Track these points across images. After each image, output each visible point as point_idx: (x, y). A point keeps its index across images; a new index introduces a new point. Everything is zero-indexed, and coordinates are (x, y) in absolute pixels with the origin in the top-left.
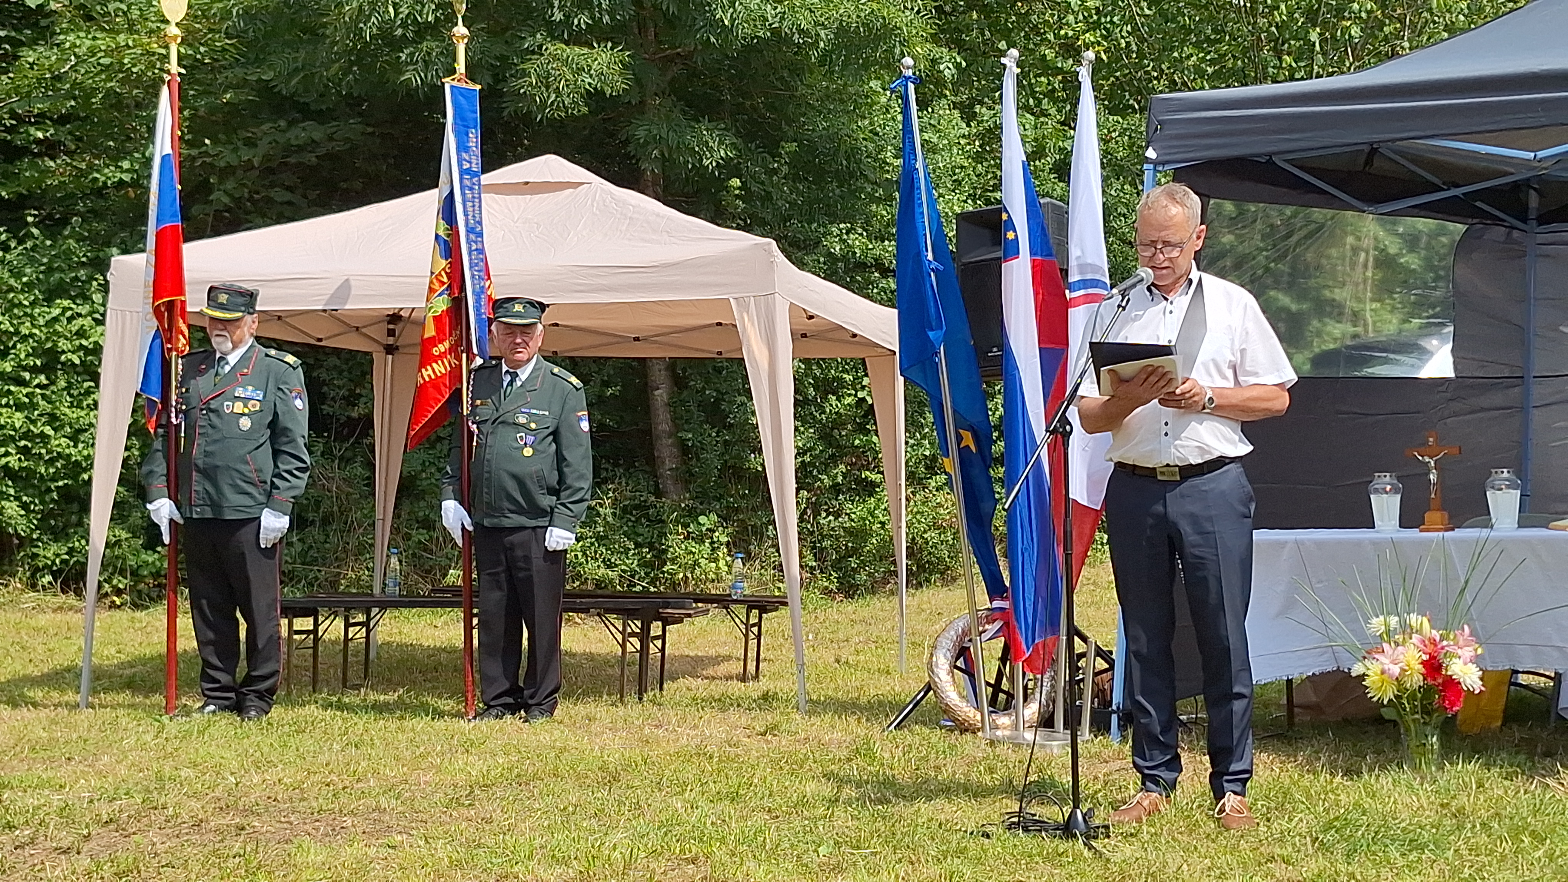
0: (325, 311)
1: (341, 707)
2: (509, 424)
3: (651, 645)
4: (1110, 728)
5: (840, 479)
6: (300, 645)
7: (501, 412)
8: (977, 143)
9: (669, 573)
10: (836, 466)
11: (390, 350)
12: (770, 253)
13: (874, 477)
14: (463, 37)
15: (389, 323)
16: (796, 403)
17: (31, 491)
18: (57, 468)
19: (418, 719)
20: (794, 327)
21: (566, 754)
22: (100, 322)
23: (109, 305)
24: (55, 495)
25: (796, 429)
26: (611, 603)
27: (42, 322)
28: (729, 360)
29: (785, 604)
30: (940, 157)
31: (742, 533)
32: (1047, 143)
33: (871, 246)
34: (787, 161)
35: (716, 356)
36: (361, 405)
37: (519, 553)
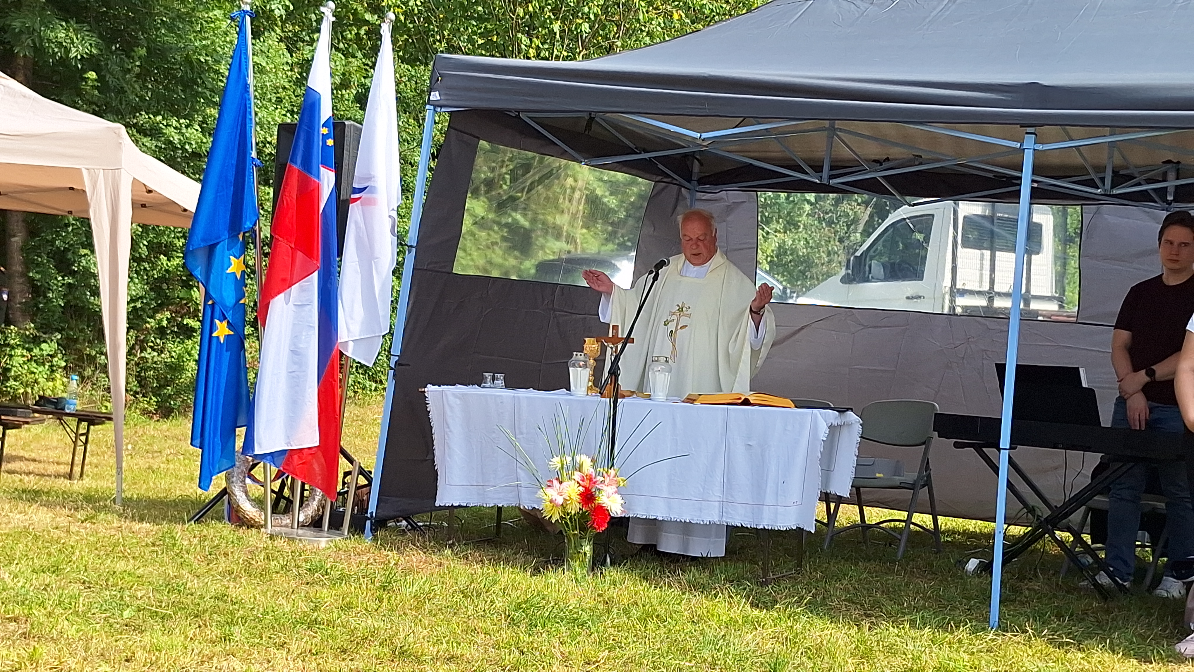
4: (364, 531)
5: (165, 323)
9: (11, 388)
10: (163, 313)
12: (119, 136)
13: (194, 324)
16: (133, 259)
20: (134, 198)
25: (131, 279)
29: (110, 419)
30: (267, 78)
31: (77, 360)
32: (352, 78)
33: (205, 140)
34: (138, 63)
35: (67, 214)
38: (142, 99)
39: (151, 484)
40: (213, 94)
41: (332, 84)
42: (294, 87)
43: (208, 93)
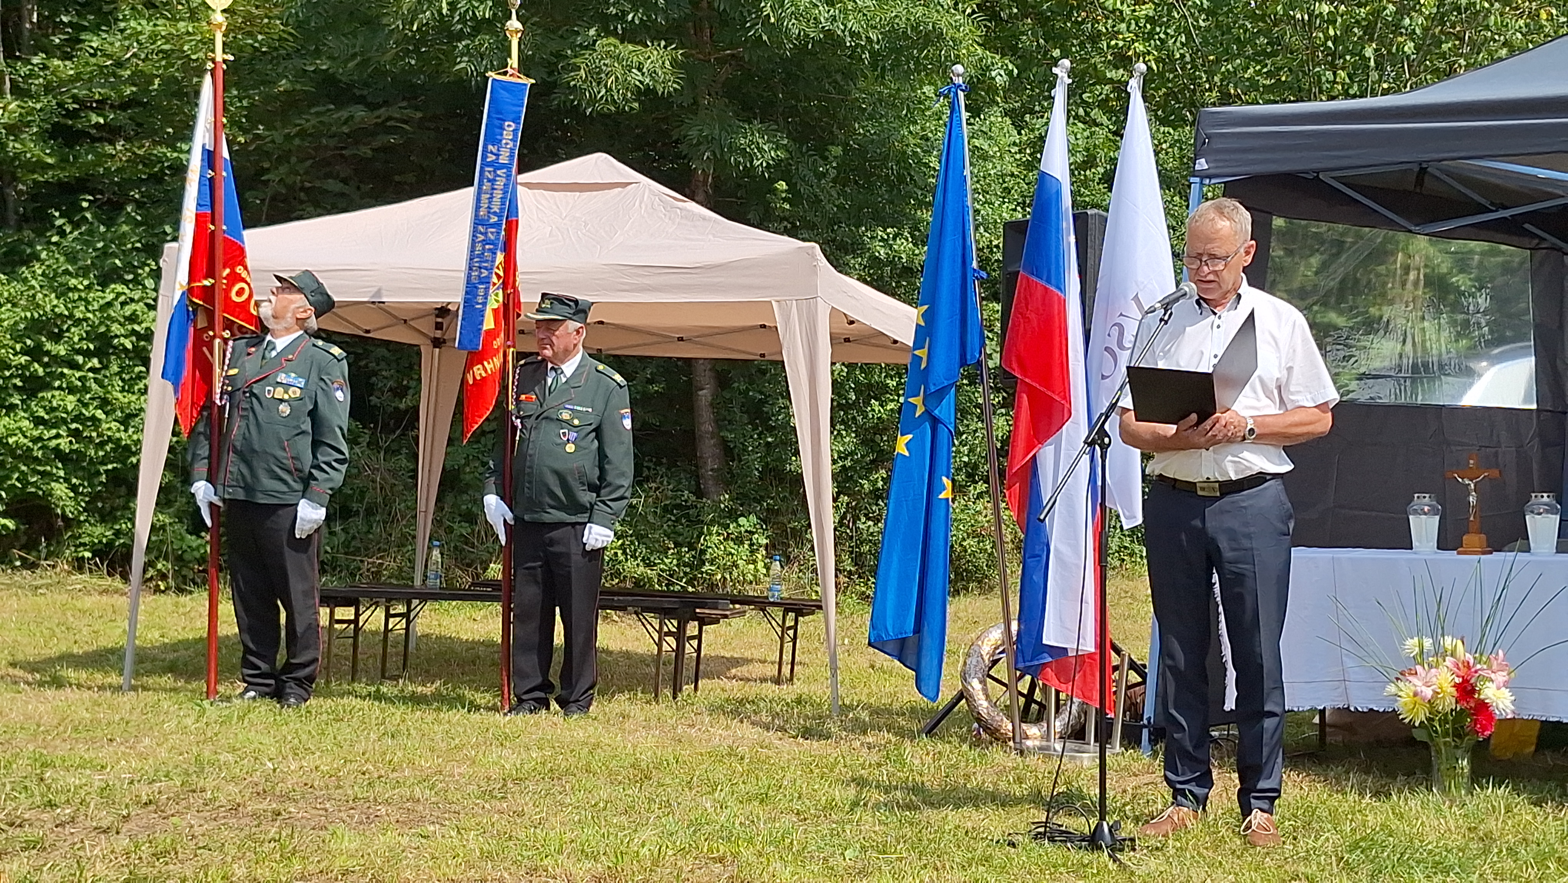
0: (373, 303)
1: (378, 697)
2: (552, 419)
3: (687, 645)
4: (1140, 742)
5: (880, 484)
6: (341, 635)
7: (545, 407)
8: (1026, 151)
9: (707, 574)
11: (437, 343)
12: (814, 257)
14: (517, 31)
15: (437, 316)
16: (836, 406)
17: (80, 474)
18: (106, 452)
19: (454, 711)
20: (834, 332)
21: (599, 750)
22: (152, 307)
23: (161, 291)
24: (103, 478)
26: (649, 601)
27: (96, 307)
28: (770, 362)
29: (821, 608)
30: (991, 164)
31: (781, 536)
32: (1098, 153)
33: (917, 252)
34: (834, 165)
35: (760, 358)
36: (409, 397)
37: (556, 549)
41: (1070, 165)
42: (1024, 172)
43: (919, 192)
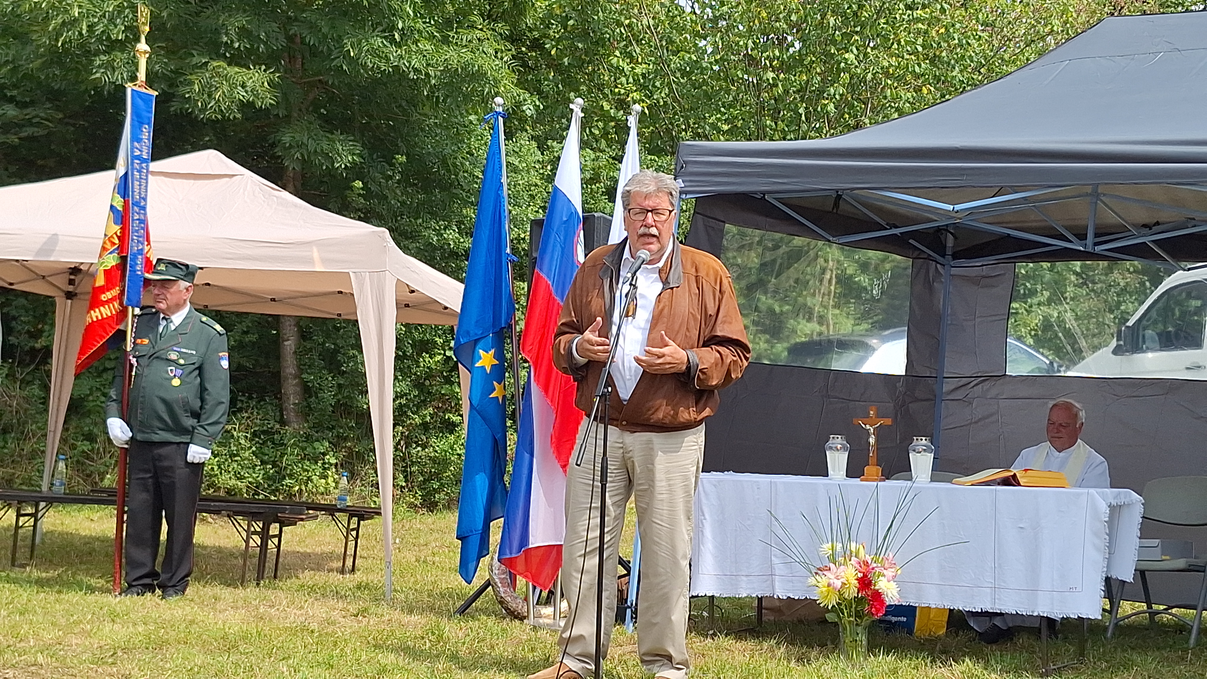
0: (17, 260)
1: (9, 581)
2: (162, 359)
3: (270, 542)
4: (625, 620)
5: (428, 419)
7: (157, 349)
8: (549, 168)
9: (287, 486)
10: (426, 409)
11: (70, 295)
12: (384, 239)
13: (456, 419)
14: (145, 52)
15: (71, 274)
16: (397, 357)
19: (73, 593)
20: (399, 299)
21: (195, 625)
25: (396, 378)
26: (239, 507)
28: (345, 321)
29: (379, 514)
30: (520, 176)
31: (348, 457)
32: (601, 172)
33: (462, 240)
34: (399, 169)
35: (336, 317)
36: (43, 338)
37: (166, 464)
38: (403, 203)
39: (418, 577)
40: (469, 194)
41: (582, 179)
42: (546, 184)
43: (464, 194)
